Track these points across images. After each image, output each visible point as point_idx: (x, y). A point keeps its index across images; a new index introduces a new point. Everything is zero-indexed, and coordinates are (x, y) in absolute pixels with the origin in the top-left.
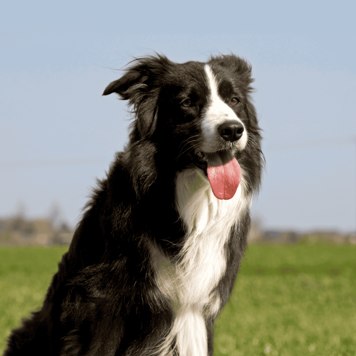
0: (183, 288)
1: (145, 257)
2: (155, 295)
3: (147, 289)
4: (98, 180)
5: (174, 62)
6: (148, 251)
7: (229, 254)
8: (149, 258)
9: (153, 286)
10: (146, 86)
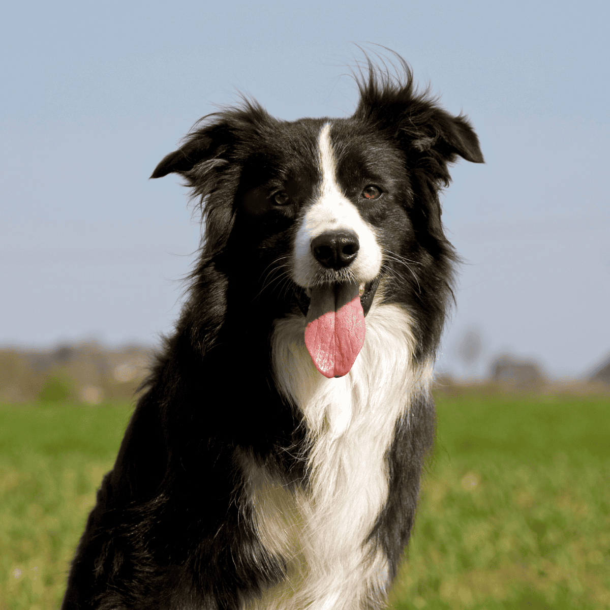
0: (310, 536)
1: (235, 484)
2: (255, 554)
3: (239, 542)
4: (163, 337)
5: (277, 119)
6: (240, 472)
7: (392, 469)
8: (243, 484)
9: (252, 537)
10: (225, 163)
